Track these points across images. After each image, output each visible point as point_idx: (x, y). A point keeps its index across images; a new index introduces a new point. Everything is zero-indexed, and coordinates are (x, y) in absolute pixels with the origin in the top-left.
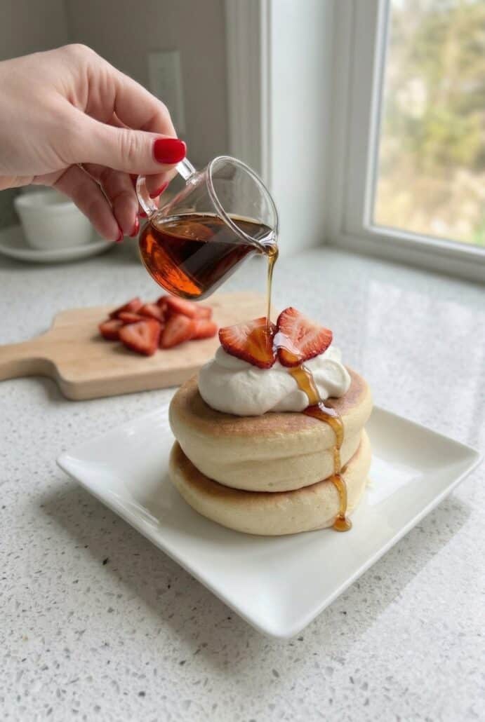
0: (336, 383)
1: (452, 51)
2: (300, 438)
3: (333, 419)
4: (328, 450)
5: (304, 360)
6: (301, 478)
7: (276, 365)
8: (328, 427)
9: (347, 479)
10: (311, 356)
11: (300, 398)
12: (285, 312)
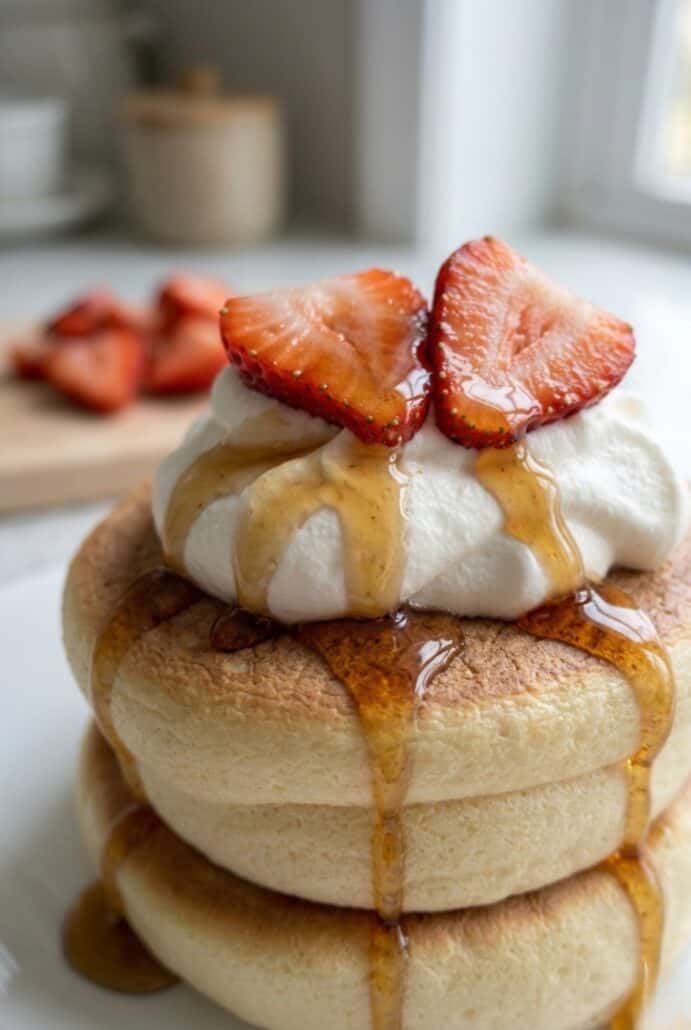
0: (644, 513)
2: (506, 730)
3: (636, 649)
4: (608, 769)
5: (531, 427)
6: (505, 872)
7: (425, 440)
8: (616, 686)
10: (559, 411)
11: (512, 570)
12: (466, 248)
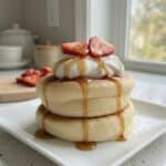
1: (152, 27)
9: (124, 115)
